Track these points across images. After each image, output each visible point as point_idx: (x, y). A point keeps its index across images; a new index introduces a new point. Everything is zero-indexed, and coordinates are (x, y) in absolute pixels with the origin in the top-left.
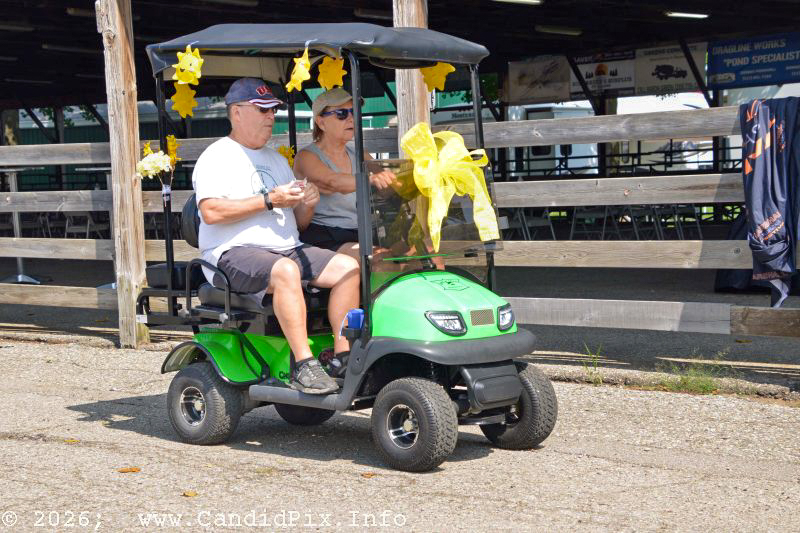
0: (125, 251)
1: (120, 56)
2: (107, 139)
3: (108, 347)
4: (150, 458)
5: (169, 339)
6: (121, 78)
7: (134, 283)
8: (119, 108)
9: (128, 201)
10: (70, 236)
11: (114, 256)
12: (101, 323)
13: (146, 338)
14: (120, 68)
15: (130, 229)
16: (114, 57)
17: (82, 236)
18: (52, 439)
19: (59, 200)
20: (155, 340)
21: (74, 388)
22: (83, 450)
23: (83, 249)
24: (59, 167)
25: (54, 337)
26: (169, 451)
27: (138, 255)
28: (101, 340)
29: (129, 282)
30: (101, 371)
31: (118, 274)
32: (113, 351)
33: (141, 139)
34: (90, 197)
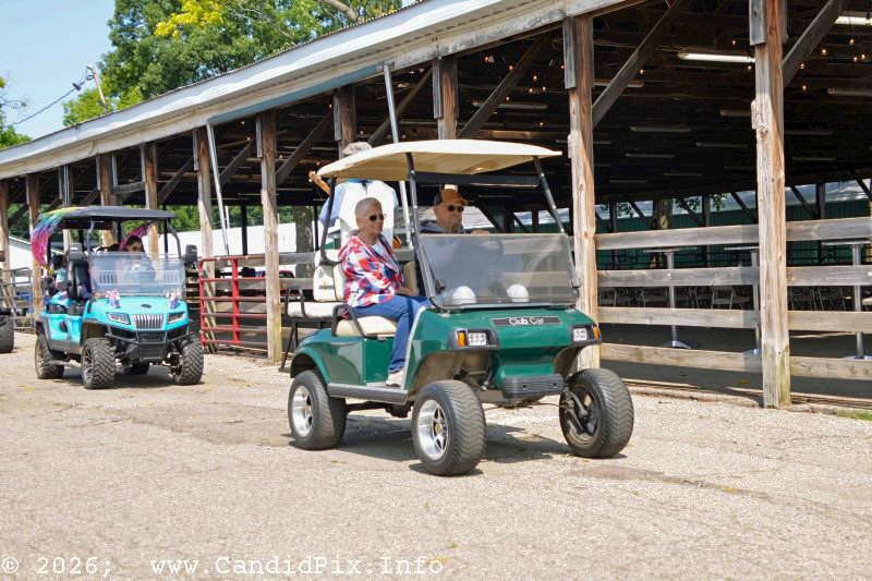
0: (770, 321)
1: (771, 148)
2: (756, 221)
3: (753, 406)
4: (798, 509)
5: (809, 401)
6: (771, 167)
7: (777, 350)
8: (768, 193)
9: (774, 276)
10: (716, 307)
11: (759, 325)
12: (748, 384)
13: (788, 398)
14: (771, 158)
15: (774, 301)
16: (766, 149)
17: (726, 307)
18: (709, 486)
19: (712, 275)
20: (795, 401)
21: (725, 441)
22: (737, 497)
23: (732, 319)
24: (704, 247)
25: (706, 395)
26: (816, 504)
27: (781, 325)
28: (747, 400)
29: (773, 348)
30: (748, 427)
31: (763, 341)
32: (758, 411)
33: (787, 220)
34: (739, 272)
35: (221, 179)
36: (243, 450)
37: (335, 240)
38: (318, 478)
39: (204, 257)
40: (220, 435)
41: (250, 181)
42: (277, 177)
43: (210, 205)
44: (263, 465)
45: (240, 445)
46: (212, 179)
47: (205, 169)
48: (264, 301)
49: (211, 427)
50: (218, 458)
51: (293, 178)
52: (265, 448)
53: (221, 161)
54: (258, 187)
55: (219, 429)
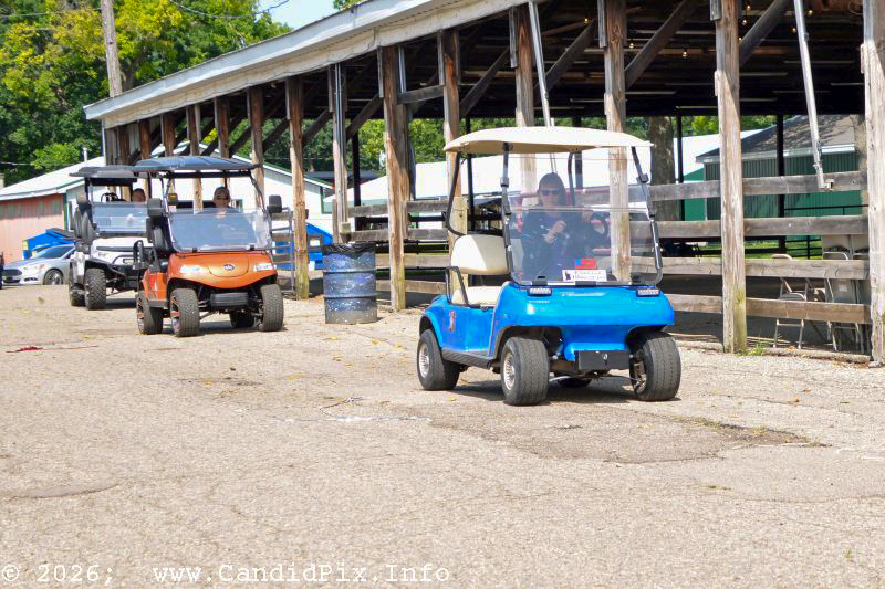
35: (548, 80)
36: (582, 468)
37: (707, 165)
38: (691, 510)
39: (524, 191)
40: (550, 445)
41: (588, 82)
42: (626, 73)
43: (532, 116)
44: (611, 490)
45: (579, 461)
46: (535, 80)
47: (526, 65)
48: (609, 255)
49: (536, 434)
50: (549, 478)
51: (647, 75)
52: (613, 465)
53: (547, 55)
54: (600, 90)
55: (548, 437)
